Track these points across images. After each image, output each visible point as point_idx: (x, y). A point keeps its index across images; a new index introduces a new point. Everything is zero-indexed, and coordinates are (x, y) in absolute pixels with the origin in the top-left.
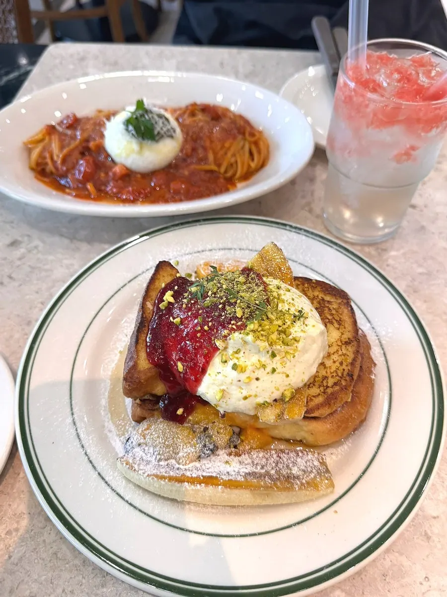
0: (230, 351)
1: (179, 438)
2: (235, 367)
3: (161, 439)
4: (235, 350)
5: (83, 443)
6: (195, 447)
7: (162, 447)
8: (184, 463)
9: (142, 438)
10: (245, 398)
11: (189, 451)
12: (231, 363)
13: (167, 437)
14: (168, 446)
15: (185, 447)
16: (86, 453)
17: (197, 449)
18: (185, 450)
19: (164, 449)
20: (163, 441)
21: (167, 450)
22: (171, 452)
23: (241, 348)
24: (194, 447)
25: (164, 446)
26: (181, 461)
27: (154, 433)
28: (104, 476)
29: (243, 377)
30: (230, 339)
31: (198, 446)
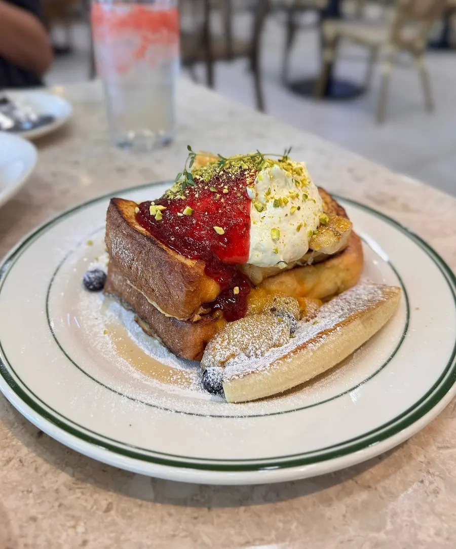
0: (262, 196)
1: (263, 323)
2: (277, 204)
3: (247, 336)
4: (266, 191)
5: (163, 406)
6: (283, 321)
7: (254, 341)
8: (285, 341)
9: (226, 350)
10: (299, 229)
11: (281, 329)
12: (270, 204)
13: (251, 330)
14: (259, 337)
15: (273, 328)
16: (177, 412)
17: (286, 321)
18: (277, 331)
19: (258, 342)
20: (251, 335)
21: (261, 340)
22: (266, 340)
23: (270, 187)
24: (282, 323)
25: (255, 340)
26: (282, 340)
27: (235, 336)
28: (219, 415)
29: (288, 209)
30: (257, 182)
31: (284, 319)
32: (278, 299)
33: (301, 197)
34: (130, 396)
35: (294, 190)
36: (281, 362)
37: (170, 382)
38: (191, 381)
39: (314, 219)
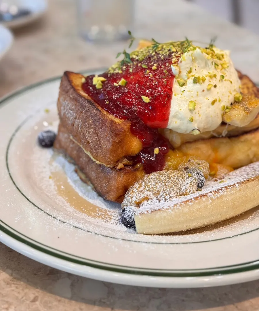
0: (184, 74)
1: (174, 176)
2: (196, 81)
3: (160, 184)
4: (188, 70)
5: (86, 229)
6: (192, 176)
7: (165, 189)
8: (192, 191)
9: (141, 193)
10: (213, 103)
11: (189, 182)
12: (190, 81)
13: (164, 180)
14: (170, 186)
15: (183, 180)
16: (96, 234)
17: (195, 176)
18: (185, 183)
19: (168, 189)
20: (163, 184)
21: (171, 189)
22: (175, 189)
23: (191, 66)
24: (191, 177)
25: (166, 188)
26: (188, 190)
27: (150, 183)
28: (128, 239)
29: (205, 86)
30: (181, 62)
31: (193, 175)
32: (192, 161)
33: (218, 77)
34: (62, 219)
35: (212, 70)
36: (183, 204)
37: (95, 216)
38: (112, 217)
39: (229, 96)
